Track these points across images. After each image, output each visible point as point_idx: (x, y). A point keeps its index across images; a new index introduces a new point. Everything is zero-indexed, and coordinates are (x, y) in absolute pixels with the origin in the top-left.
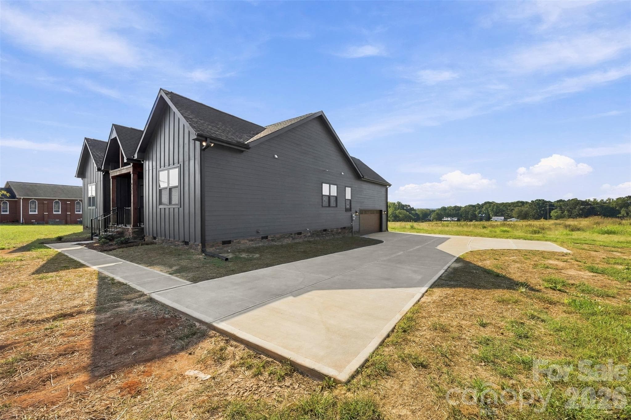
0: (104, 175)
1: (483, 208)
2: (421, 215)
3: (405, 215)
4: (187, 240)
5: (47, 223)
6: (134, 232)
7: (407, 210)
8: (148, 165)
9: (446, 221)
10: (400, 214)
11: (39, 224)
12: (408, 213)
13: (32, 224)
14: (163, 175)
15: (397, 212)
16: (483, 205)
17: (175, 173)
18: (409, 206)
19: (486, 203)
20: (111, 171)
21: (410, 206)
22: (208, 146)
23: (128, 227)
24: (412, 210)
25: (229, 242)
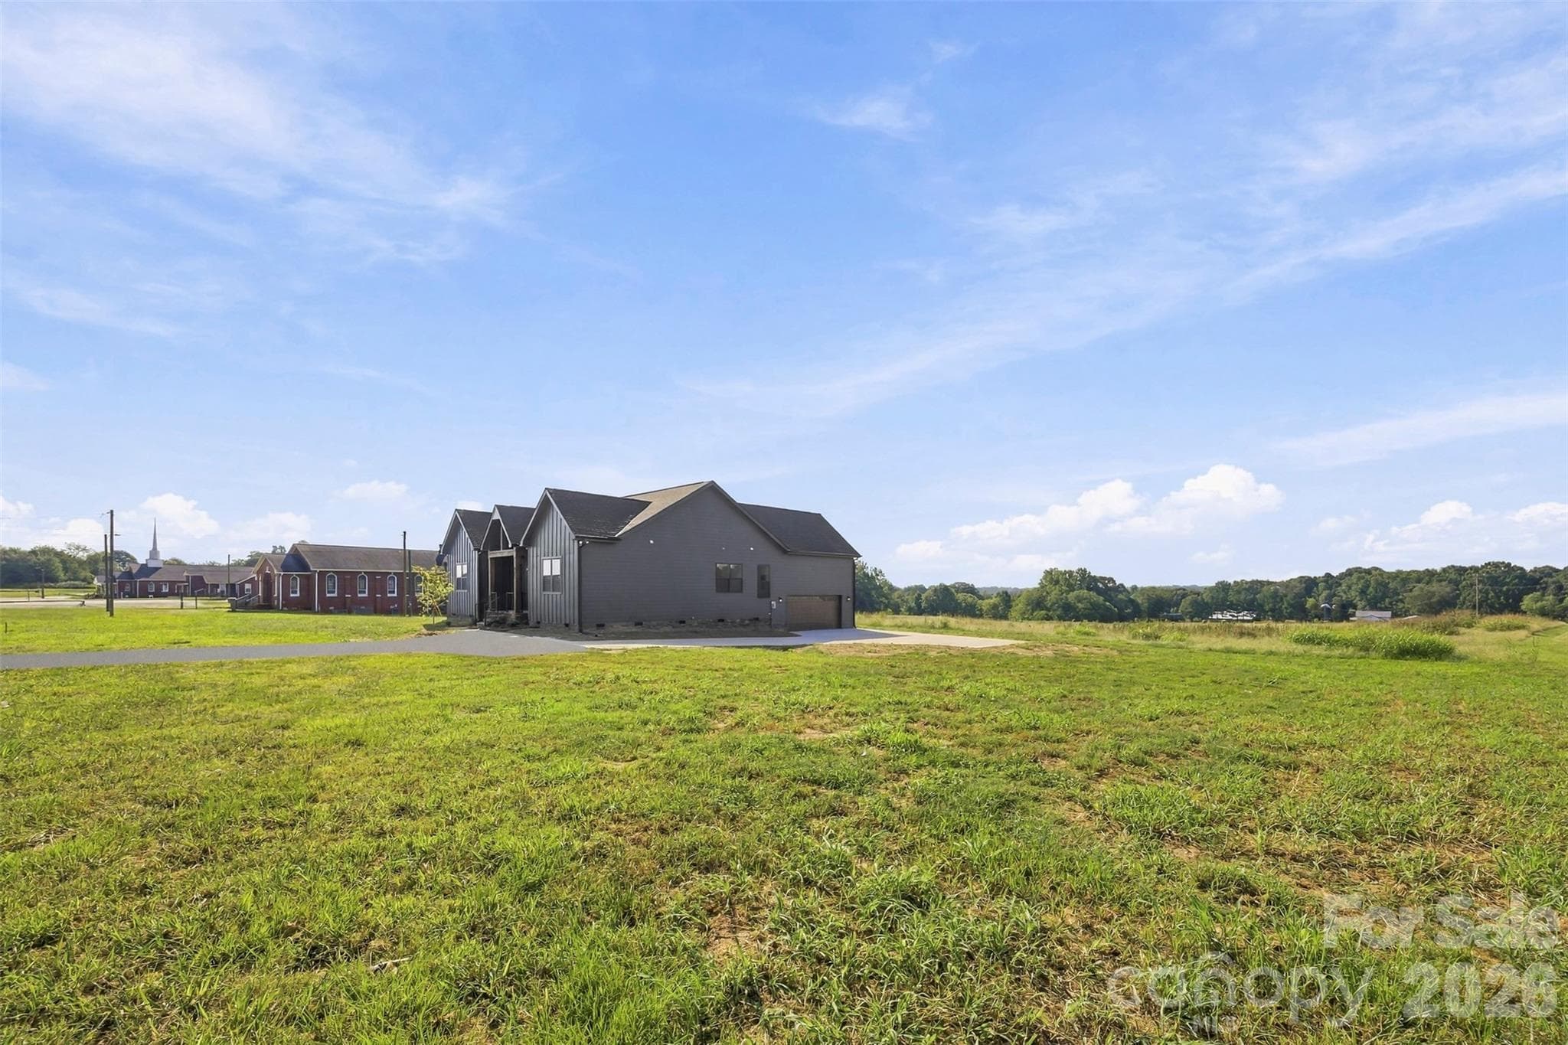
0: (479, 555)
1: (1340, 585)
2: (1145, 606)
3: (1091, 604)
4: (568, 622)
5: (350, 612)
6: (517, 618)
7: (1099, 592)
8: (532, 552)
9: (1218, 620)
10: (1079, 602)
11: (340, 613)
12: (1101, 598)
13: (330, 612)
14: (546, 564)
15: (1072, 596)
16: (1342, 576)
17: (557, 563)
18: (1111, 580)
19: (1350, 573)
20: (489, 552)
21: (1114, 582)
22: (584, 544)
23: (511, 612)
24: (1121, 592)
25: (603, 625)
